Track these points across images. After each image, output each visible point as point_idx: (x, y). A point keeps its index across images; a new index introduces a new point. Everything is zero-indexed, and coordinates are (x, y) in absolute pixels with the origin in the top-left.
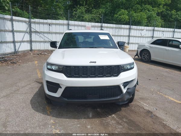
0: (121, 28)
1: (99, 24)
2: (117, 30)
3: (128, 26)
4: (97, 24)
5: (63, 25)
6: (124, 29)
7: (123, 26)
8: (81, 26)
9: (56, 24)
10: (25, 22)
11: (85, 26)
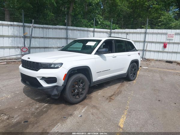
5: (141, 33)
8: (162, 34)
9: (133, 33)
10: (106, 32)
11: (166, 34)
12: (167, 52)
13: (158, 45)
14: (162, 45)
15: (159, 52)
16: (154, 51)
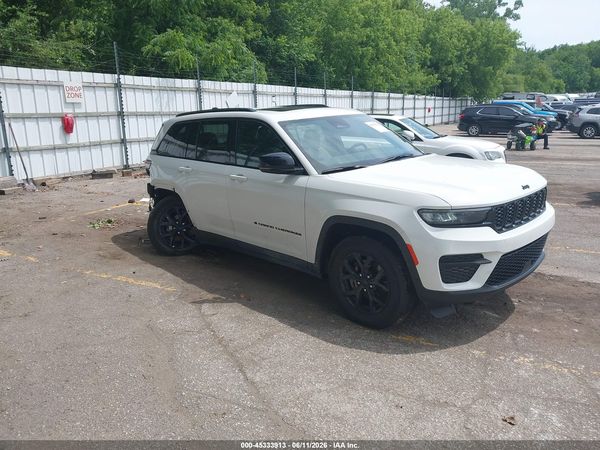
0: (175, 90)
1: (109, 78)
2: (165, 95)
3: (191, 81)
4: (99, 77)
6: (182, 90)
7: (179, 82)
8: (46, 85)
11: (59, 86)
12: (78, 147)
13: (44, 124)
14: (58, 125)
15: (54, 149)
16: (41, 150)
